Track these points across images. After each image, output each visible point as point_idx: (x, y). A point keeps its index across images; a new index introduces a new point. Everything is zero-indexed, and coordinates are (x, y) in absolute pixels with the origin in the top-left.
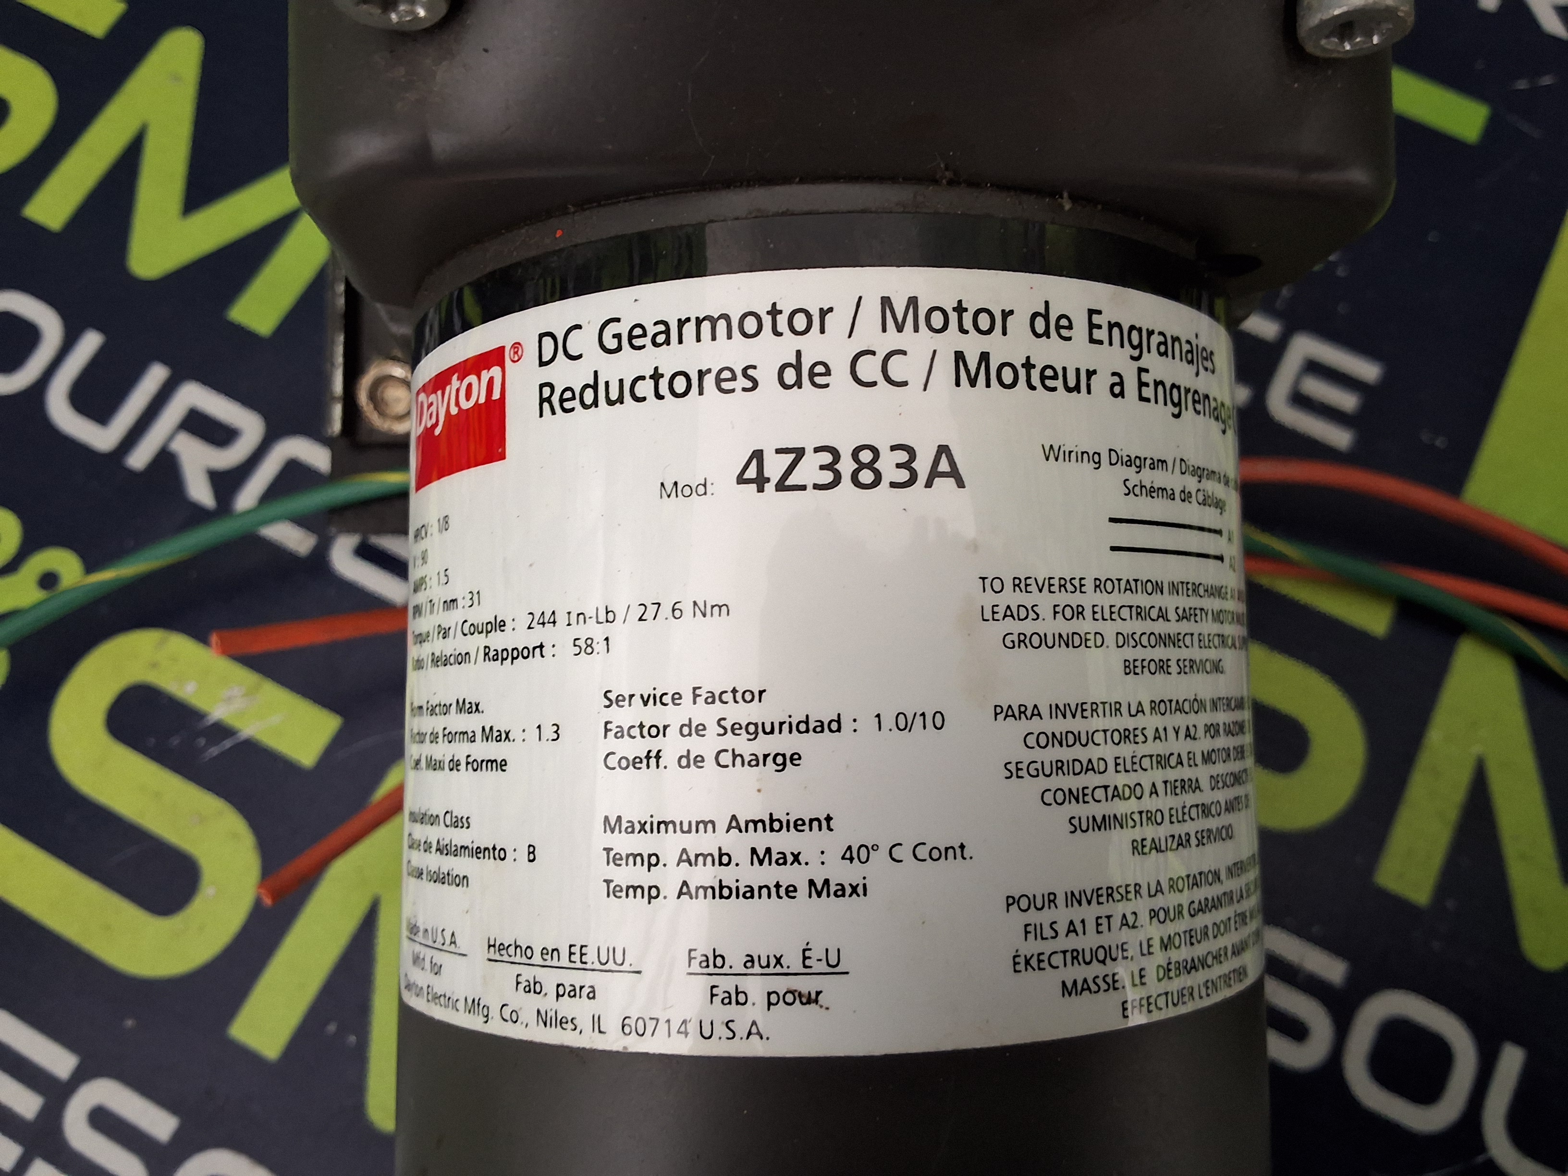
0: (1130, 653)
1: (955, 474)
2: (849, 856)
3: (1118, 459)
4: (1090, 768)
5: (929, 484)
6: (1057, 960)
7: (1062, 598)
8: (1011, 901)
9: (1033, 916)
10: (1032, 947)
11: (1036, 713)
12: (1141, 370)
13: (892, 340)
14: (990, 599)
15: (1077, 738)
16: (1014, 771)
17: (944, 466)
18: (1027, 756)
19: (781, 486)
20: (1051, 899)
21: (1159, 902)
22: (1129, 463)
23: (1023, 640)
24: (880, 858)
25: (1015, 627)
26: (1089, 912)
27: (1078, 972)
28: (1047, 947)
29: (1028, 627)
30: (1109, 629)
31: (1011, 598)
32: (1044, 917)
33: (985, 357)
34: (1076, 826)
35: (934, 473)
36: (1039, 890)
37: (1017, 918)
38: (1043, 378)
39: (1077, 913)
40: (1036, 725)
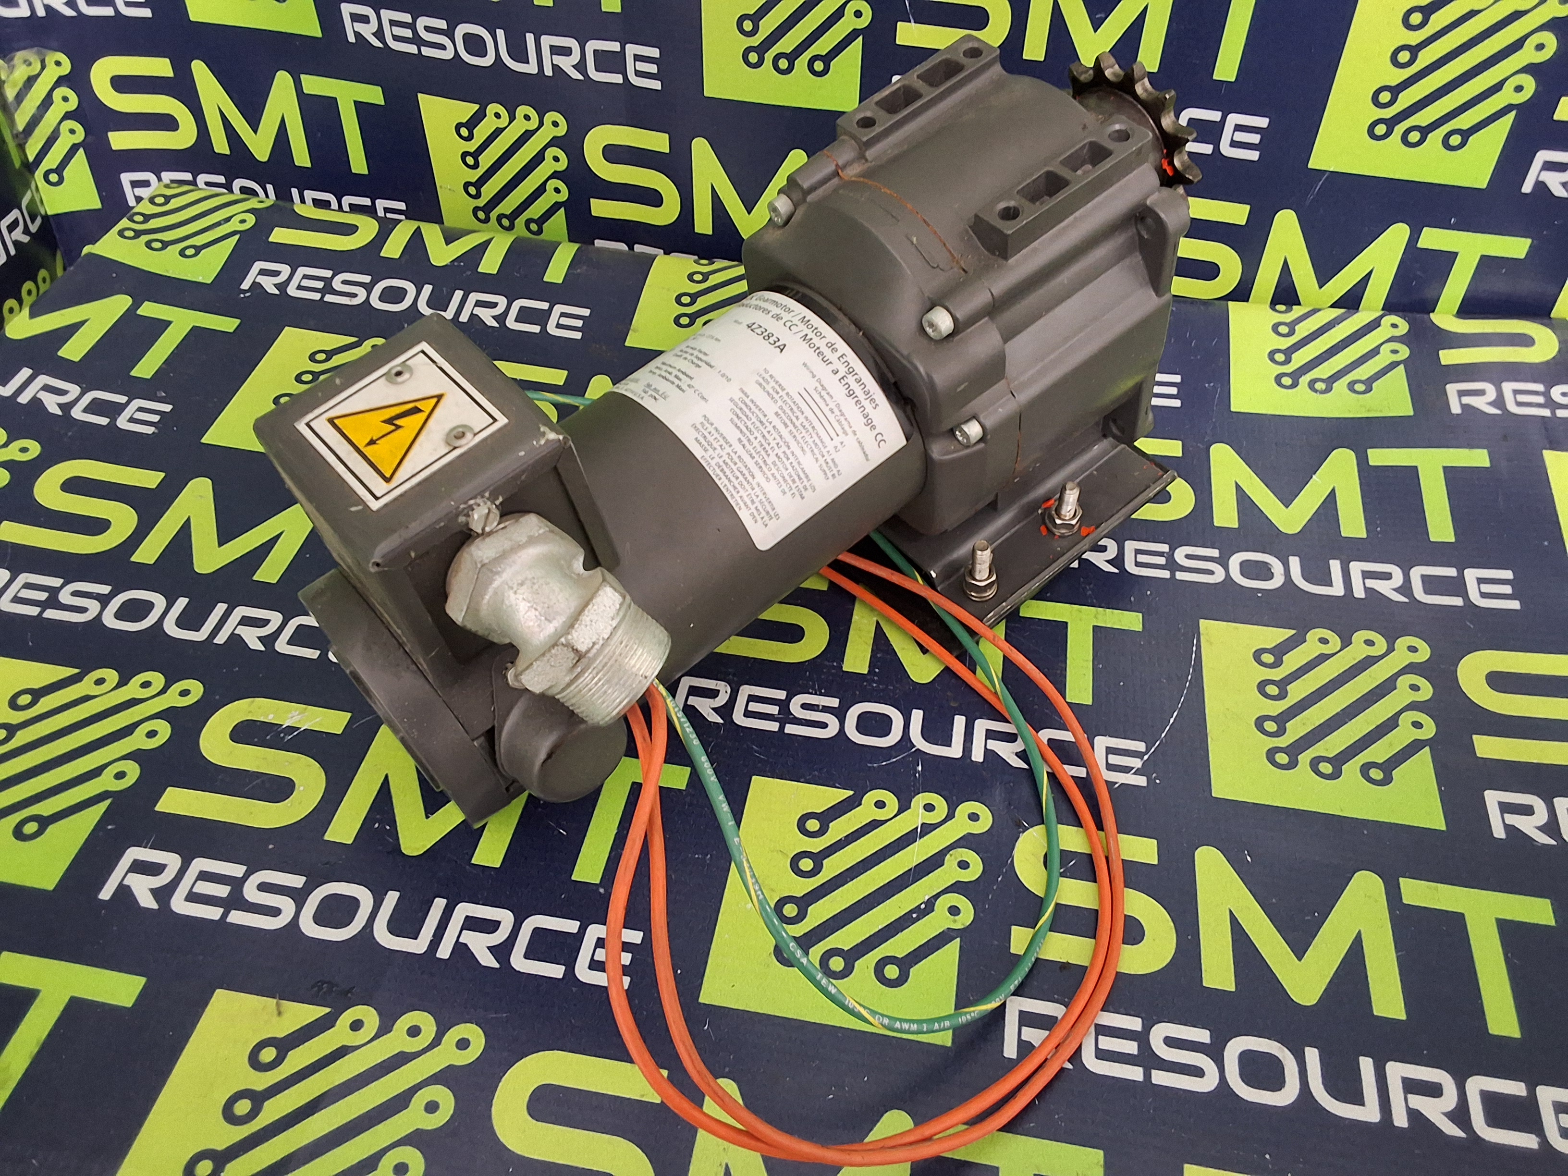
0: (780, 412)
1: (782, 350)
2: (689, 386)
3: (819, 381)
4: (747, 416)
5: (776, 347)
6: (701, 433)
7: (777, 387)
8: (705, 416)
9: (705, 423)
10: (699, 426)
11: (748, 397)
12: (845, 376)
13: (799, 323)
14: (762, 372)
15: (750, 409)
16: (732, 400)
17: (782, 347)
18: (737, 400)
19: (752, 330)
20: (712, 424)
21: (732, 454)
22: (822, 386)
23: (760, 385)
24: (692, 390)
25: (761, 381)
26: (716, 435)
27: (702, 440)
28: (701, 429)
29: (764, 384)
30: (780, 403)
31: (767, 377)
32: (707, 425)
33: (811, 339)
34: (732, 420)
35: (779, 347)
36: (712, 420)
37: (702, 420)
38: (819, 353)
39: (713, 432)
40: (745, 398)
